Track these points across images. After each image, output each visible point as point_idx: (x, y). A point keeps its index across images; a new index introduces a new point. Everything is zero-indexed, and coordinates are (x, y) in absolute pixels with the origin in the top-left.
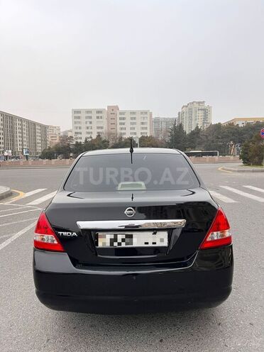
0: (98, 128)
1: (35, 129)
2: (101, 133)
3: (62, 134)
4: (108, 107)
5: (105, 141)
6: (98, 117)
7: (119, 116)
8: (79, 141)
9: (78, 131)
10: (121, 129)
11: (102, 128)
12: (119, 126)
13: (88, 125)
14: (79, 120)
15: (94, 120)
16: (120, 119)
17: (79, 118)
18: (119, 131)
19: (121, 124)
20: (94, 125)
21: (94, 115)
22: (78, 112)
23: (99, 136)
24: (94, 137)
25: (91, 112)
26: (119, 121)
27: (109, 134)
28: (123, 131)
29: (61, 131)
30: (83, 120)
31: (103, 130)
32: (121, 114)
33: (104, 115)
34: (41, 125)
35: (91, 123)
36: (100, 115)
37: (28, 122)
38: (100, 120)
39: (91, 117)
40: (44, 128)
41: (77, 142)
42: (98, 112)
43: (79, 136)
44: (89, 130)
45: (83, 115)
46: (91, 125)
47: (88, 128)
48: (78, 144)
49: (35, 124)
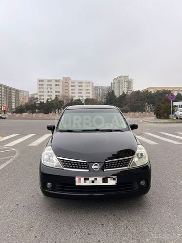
0: (56, 92)
1: (11, 92)
2: (58, 96)
3: (30, 96)
4: (63, 78)
5: (61, 101)
6: (56, 85)
7: (70, 84)
8: (42, 101)
9: (42, 94)
10: (72, 93)
11: (59, 92)
12: (71, 91)
13: (49, 90)
14: (42, 87)
15: (53, 86)
16: (72, 86)
17: (42, 85)
18: (71, 94)
19: (72, 90)
20: (53, 90)
21: (53, 83)
22: (42, 81)
23: (56, 98)
24: (53, 98)
25: (51, 81)
26: (70, 88)
27: (64, 97)
28: (73, 95)
29: (30, 94)
30: (45, 86)
31: (60, 94)
32: (72, 83)
33: (61, 84)
34: (15, 90)
35: (51, 88)
36: (57, 83)
37: (6, 87)
38: (57, 87)
39: (51, 85)
40: (18, 92)
41: (41, 102)
42: (56, 81)
43: (42, 97)
44: (50, 94)
45: (46, 83)
46: (51, 90)
47: (49, 92)
48: (41, 103)
49: (11, 89)
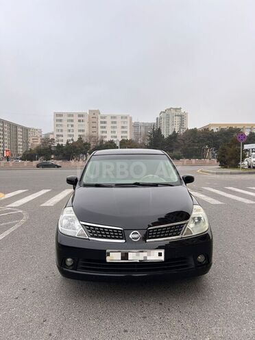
0: (80, 131)
1: (17, 131)
2: (83, 136)
3: (43, 137)
4: (90, 111)
5: (86, 144)
6: (79, 121)
7: (100, 120)
8: (60, 143)
9: (60, 133)
10: (103, 132)
11: (83, 131)
12: (100, 130)
13: (70, 128)
14: (60, 123)
15: (76, 123)
16: (102, 122)
17: (61, 120)
18: (100, 134)
19: (102, 127)
20: (76, 128)
21: (76, 118)
22: (60, 115)
23: (80, 139)
24: (76, 139)
25: (73, 116)
26: (100, 125)
27: (91, 137)
28: (104, 135)
29: (43, 133)
30: (65, 123)
31: (85, 133)
32: (102, 118)
33: (86, 119)
34: (22, 128)
35: (72, 126)
36: (81, 118)
37: (10, 124)
38: (81, 123)
39: (72, 121)
40: (26, 130)
41: (58, 144)
42: (79, 116)
43: (60, 138)
44: (71, 133)
45: (65, 118)
46: (72, 128)
47: (69, 131)
48: (59, 146)
49: (16, 126)
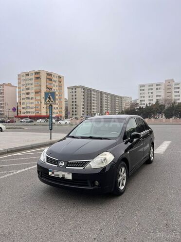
0: (157, 96)
1: (115, 99)
2: (160, 100)
3: (133, 102)
4: (166, 81)
5: (162, 106)
6: (157, 89)
7: (174, 86)
9: (143, 99)
10: (176, 96)
11: (160, 96)
12: (174, 94)
13: (150, 94)
14: (143, 92)
15: (154, 91)
16: (175, 88)
17: (143, 90)
18: (174, 98)
19: (176, 92)
20: (155, 94)
21: (154, 87)
22: (143, 86)
23: (157, 102)
24: (154, 102)
25: (152, 85)
26: (174, 90)
27: (166, 100)
28: (177, 98)
29: (133, 99)
30: (146, 91)
31: (161, 98)
32: (176, 85)
33: (162, 87)
34: (119, 97)
35: (152, 93)
36: (159, 87)
37: (111, 95)
38: (159, 90)
39: (152, 89)
40: (121, 98)
41: (140, 107)
42: (157, 85)
43: (143, 102)
44: (151, 98)
45: (146, 88)
46: (152, 95)
47: (149, 97)
48: (141, 109)
49: (115, 96)
